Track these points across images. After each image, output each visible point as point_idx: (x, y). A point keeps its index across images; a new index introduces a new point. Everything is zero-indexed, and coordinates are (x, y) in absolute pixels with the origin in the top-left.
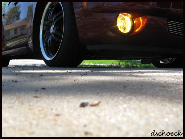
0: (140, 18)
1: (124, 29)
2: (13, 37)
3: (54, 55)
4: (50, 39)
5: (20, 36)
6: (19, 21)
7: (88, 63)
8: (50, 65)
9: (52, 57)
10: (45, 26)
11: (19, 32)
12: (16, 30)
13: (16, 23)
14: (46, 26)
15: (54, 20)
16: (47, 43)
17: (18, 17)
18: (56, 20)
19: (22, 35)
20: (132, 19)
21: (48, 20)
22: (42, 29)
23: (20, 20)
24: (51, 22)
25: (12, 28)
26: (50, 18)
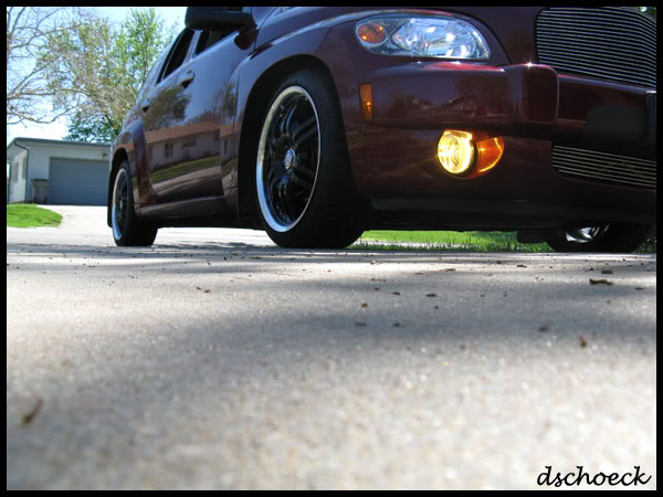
0: (496, 139)
1: (456, 164)
2: (160, 164)
3: (292, 220)
4: (284, 181)
5: (180, 162)
6: (182, 123)
7: (373, 239)
8: (285, 243)
9: (289, 224)
10: (271, 151)
11: (178, 152)
12: (168, 146)
13: (172, 126)
14: (274, 149)
15: (296, 138)
16: (275, 190)
17: (179, 112)
18: (301, 139)
19: (187, 159)
20: (474, 143)
21: (278, 136)
22: (262, 157)
23: (186, 120)
24: (287, 144)
25: (158, 140)
26: (285, 131)
